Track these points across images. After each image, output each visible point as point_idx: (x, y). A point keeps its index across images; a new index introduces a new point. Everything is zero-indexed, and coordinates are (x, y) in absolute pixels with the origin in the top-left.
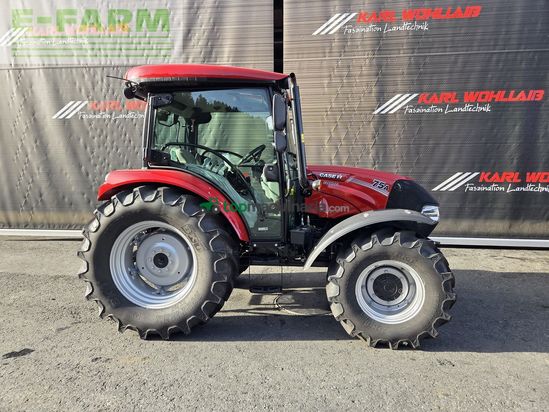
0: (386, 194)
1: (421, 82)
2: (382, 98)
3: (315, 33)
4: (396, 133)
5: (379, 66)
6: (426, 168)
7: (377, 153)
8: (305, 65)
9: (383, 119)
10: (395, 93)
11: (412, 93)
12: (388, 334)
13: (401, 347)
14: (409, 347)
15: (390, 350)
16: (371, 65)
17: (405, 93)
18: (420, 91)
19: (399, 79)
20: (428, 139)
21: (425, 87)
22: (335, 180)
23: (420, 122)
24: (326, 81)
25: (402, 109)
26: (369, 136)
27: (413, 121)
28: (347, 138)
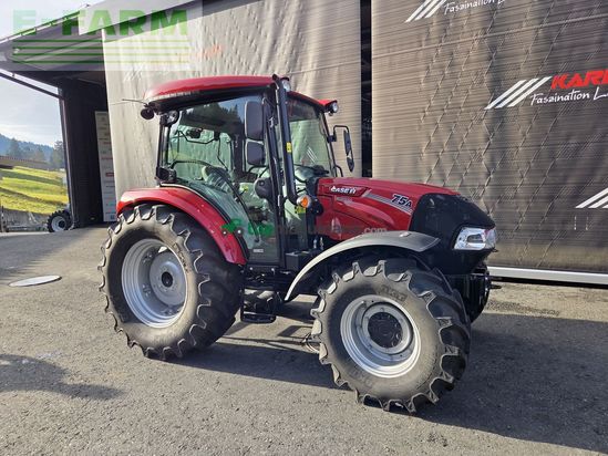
0: (409, 212)
1: (554, 61)
2: (497, 87)
3: (409, 20)
4: (519, 132)
5: (493, 47)
6: (566, 177)
7: (492, 159)
8: (397, 59)
9: (500, 114)
10: (516, 79)
11: (541, 76)
12: (376, 390)
13: (393, 409)
14: (403, 411)
15: (381, 410)
16: (481, 48)
17: (531, 77)
18: (554, 73)
19: (522, 60)
20: (568, 137)
21: (562, 66)
22: (348, 195)
23: (554, 114)
24: (422, 75)
25: (528, 99)
26: (481, 137)
27: (544, 114)
28: (451, 142)
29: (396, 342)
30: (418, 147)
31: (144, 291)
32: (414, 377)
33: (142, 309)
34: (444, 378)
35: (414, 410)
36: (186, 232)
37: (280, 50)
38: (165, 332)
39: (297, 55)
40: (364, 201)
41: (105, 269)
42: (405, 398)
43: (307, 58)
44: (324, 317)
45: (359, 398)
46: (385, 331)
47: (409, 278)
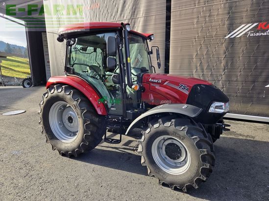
0: (187, 93)
1: (260, 15)
2: (232, 27)
4: (241, 50)
5: (230, 8)
6: (261, 72)
7: (227, 63)
8: (183, 12)
9: (232, 41)
10: (241, 24)
11: (253, 23)
12: (168, 180)
13: (176, 189)
14: (180, 190)
15: (170, 189)
16: (225, 8)
17: (248, 23)
18: (260, 21)
19: (244, 14)
20: (264, 53)
21: (264, 18)
23: (258, 42)
24: (195, 21)
25: (246, 34)
26: (222, 52)
27: (253, 41)
28: (207, 54)
29: (178, 158)
30: (192, 55)
31: (60, 124)
32: (187, 176)
33: (59, 133)
34: (202, 178)
35: (186, 191)
36: (78, 99)
37: (127, 6)
38: (69, 145)
39: (135, 9)
40: (165, 87)
41: (41, 114)
42: (182, 185)
43: (140, 11)
44: (144, 144)
45: (160, 183)
46: (173, 152)
47: (186, 129)
